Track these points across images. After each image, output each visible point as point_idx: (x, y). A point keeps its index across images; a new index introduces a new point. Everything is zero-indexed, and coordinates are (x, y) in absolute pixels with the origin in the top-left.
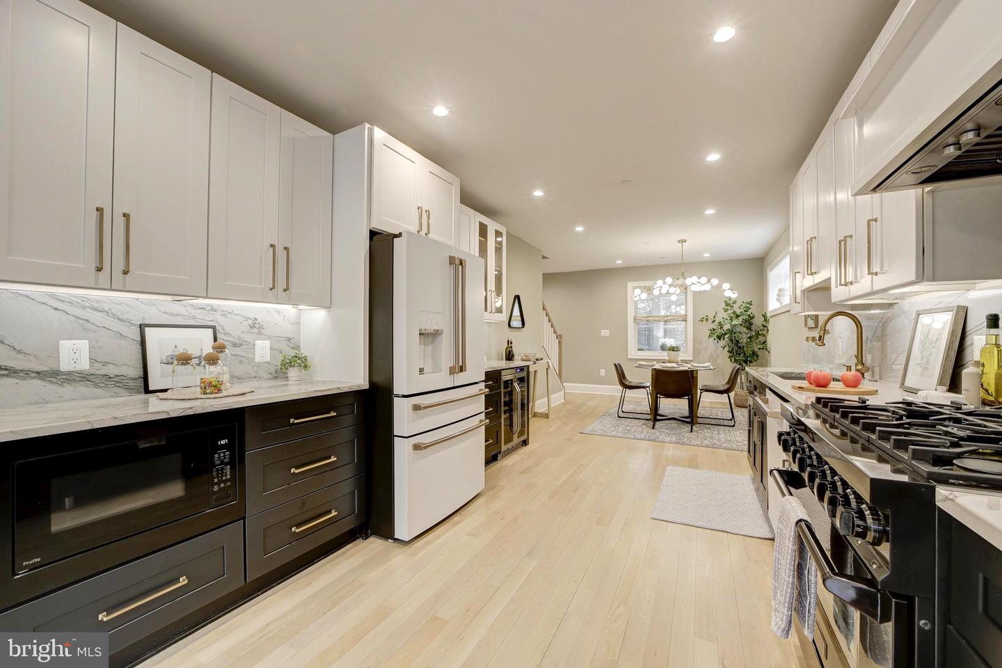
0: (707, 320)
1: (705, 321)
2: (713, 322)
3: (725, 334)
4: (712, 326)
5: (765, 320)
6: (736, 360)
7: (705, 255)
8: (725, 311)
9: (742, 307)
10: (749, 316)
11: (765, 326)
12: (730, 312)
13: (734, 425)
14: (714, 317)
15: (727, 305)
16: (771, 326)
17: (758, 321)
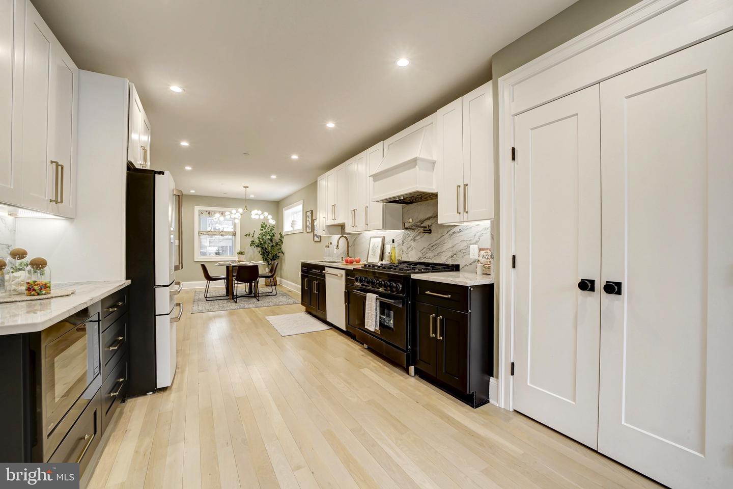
0: (249, 235)
2: (253, 237)
3: (261, 244)
4: (252, 239)
5: (281, 237)
7: (251, 196)
8: (261, 231)
9: (269, 229)
10: (273, 234)
11: (281, 240)
12: (264, 231)
14: (254, 234)
15: (262, 227)
16: (284, 240)
17: (277, 237)
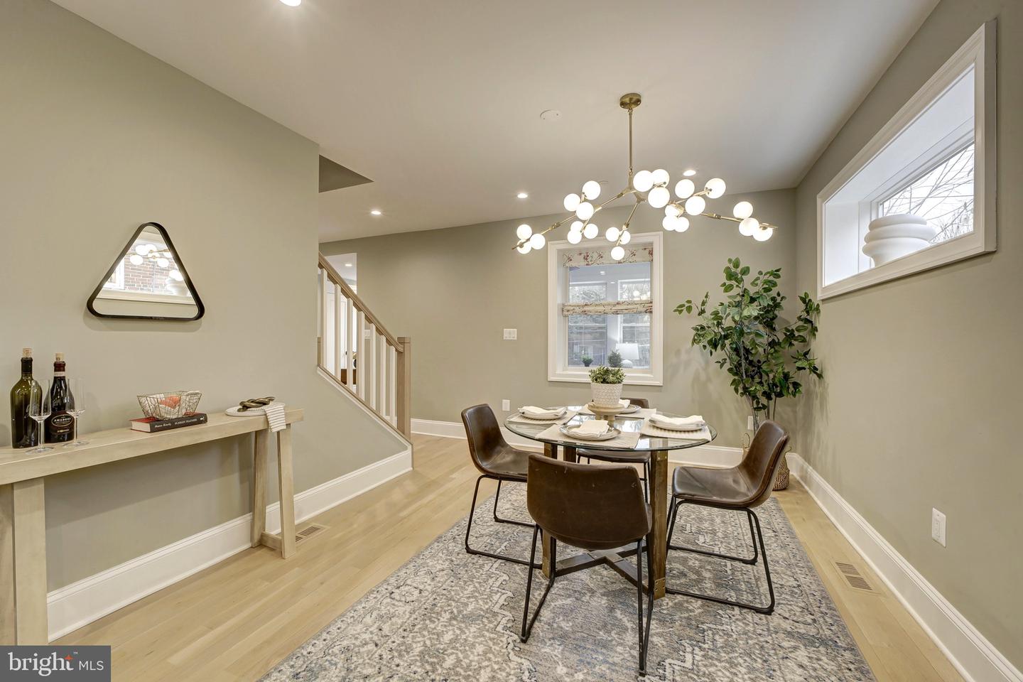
0: (689, 309)
1: (685, 311)
2: (699, 314)
3: (726, 337)
4: (700, 320)
5: (808, 309)
6: (746, 390)
8: (726, 291)
9: (758, 282)
10: (773, 299)
11: (807, 321)
12: (736, 291)
13: (769, 611)
14: (703, 303)
15: (731, 276)
